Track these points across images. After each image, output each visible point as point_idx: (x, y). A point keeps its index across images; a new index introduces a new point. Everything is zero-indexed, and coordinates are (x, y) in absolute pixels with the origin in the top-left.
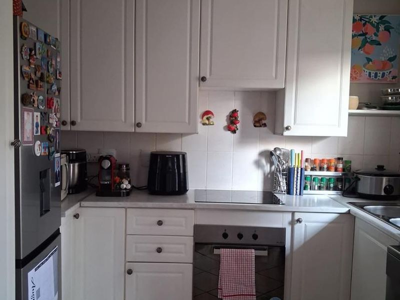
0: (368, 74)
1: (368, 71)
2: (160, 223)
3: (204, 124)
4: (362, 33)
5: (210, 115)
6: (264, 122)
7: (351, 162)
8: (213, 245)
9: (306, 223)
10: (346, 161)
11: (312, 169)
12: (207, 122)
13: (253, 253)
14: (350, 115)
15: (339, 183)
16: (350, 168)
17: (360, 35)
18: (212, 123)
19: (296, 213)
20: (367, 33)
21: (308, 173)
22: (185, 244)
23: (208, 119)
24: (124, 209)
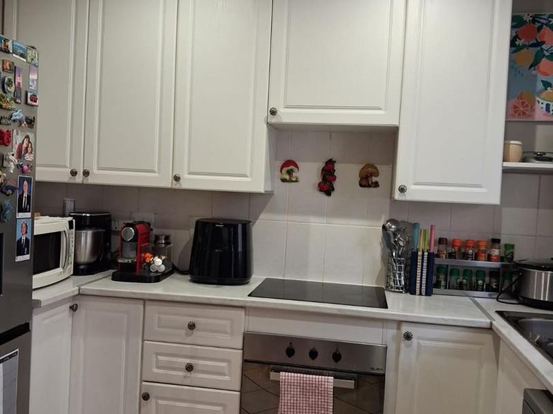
0: (544, 106)
1: (545, 102)
2: (192, 326)
3: (284, 180)
4: (535, 42)
5: (291, 167)
6: (374, 179)
7: (513, 246)
8: (272, 366)
9: (421, 342)
10: (506, 245)
11: (451, 256)
12: (287, 177)
13: (329, 381)
14: (506, 171)
15: (493, 280)
16: (513, 256)
17: (533, 45)
18: (294, 179)
19: (403, 324)
20: (544, 43)
21: (442, 261)
22: (229, 361)
23: (289, 173)
24: (142, 302)
